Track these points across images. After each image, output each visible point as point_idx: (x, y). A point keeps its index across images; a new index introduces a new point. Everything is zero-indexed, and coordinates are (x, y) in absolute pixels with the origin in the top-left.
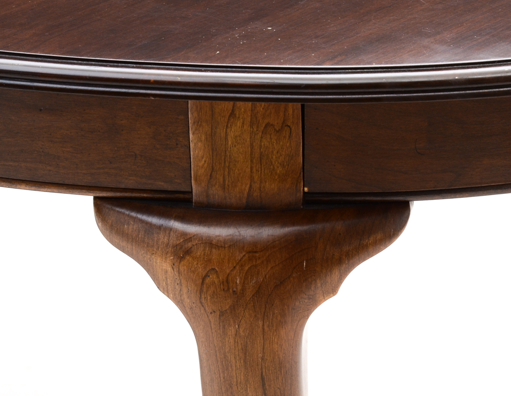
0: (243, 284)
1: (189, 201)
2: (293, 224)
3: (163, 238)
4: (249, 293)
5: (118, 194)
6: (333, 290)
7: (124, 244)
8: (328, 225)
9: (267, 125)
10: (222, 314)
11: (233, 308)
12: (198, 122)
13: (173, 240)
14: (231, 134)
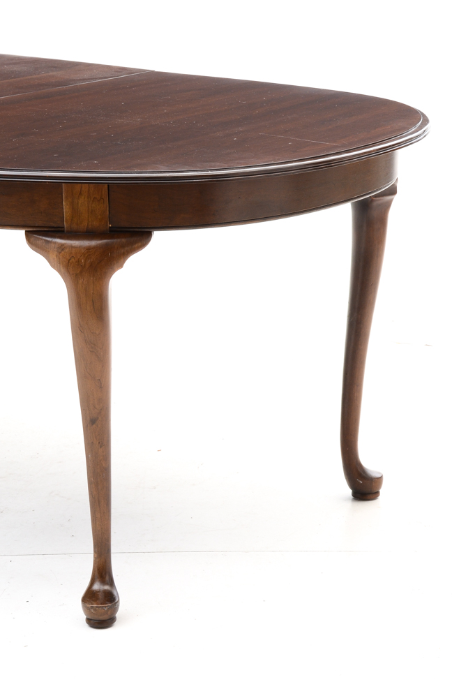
0: (85, 262)
1: (63, 231)
2: (105, 239)
3: (53, 245)
4: (87, 266)
5: (35, 229)
6: (121, 266)
7: (37, 249)
8: (119, 240)
9: (95, 198)
10: (76, 275)
11: (81, 272)
12: (67, 197)
13: (57, 246)
14: (80, 202)
